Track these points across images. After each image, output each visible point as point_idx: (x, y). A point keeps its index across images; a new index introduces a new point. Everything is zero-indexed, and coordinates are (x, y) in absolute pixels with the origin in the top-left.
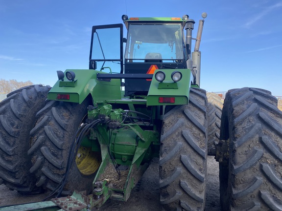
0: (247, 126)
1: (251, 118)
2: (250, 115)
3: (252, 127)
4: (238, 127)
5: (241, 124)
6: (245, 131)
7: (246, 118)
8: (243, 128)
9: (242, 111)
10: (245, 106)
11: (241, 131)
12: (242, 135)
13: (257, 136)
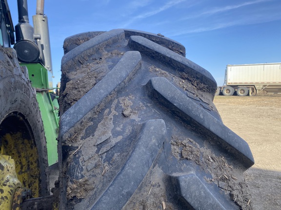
0: (116, 134)
1: (128, 102)
2: (120, 91)
3: (134, 138)
4: (79, 143)
5: (90, 132)
6: (109, 160)
7: (108, 104)
8: (99, 146)
9: (93, 81)
10: (104, 65)
11: (91, 165)
12: (96, 182)
13: (157, 176)
